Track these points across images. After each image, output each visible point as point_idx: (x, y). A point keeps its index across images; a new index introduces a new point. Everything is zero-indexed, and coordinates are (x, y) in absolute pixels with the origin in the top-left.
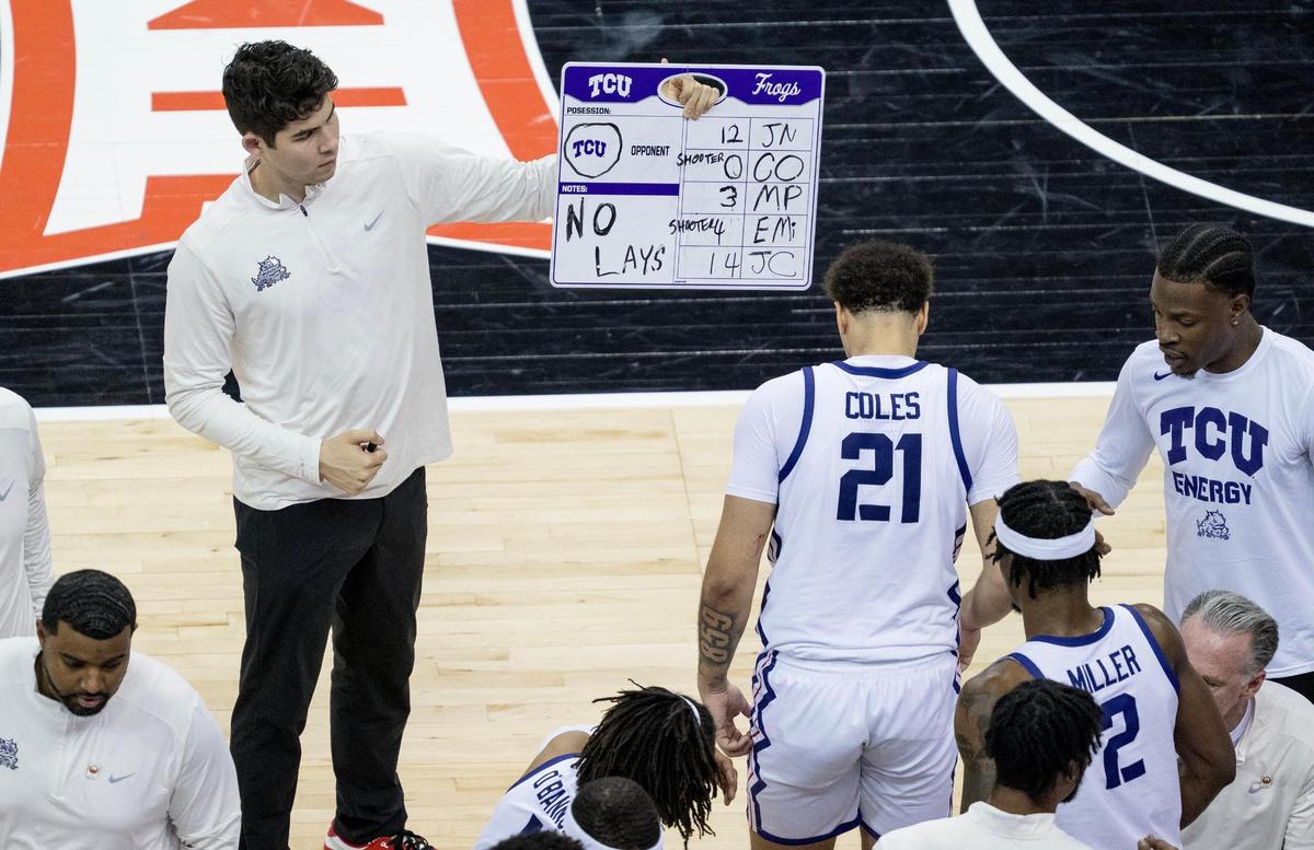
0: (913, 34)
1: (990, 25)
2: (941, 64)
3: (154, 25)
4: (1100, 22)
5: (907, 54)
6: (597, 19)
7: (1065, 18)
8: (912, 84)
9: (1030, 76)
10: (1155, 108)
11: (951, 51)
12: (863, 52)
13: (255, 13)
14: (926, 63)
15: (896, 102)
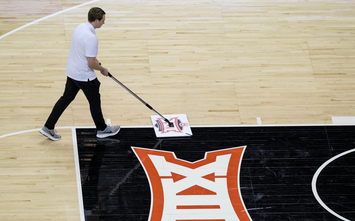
0: (306, 197)
1: (319, 196)
2: (311, 202)
3: (177, 194)
4: (338, 195)
5: (306, 201)
6: (253, 194)
7: (332, 195)
8: (307, 206)
9: (326, 205)
10: (347, 210)
11: (313, 200)
12: (298, 200)
13: (194, 192)
14: (309, 202)
15: (303, 209)
